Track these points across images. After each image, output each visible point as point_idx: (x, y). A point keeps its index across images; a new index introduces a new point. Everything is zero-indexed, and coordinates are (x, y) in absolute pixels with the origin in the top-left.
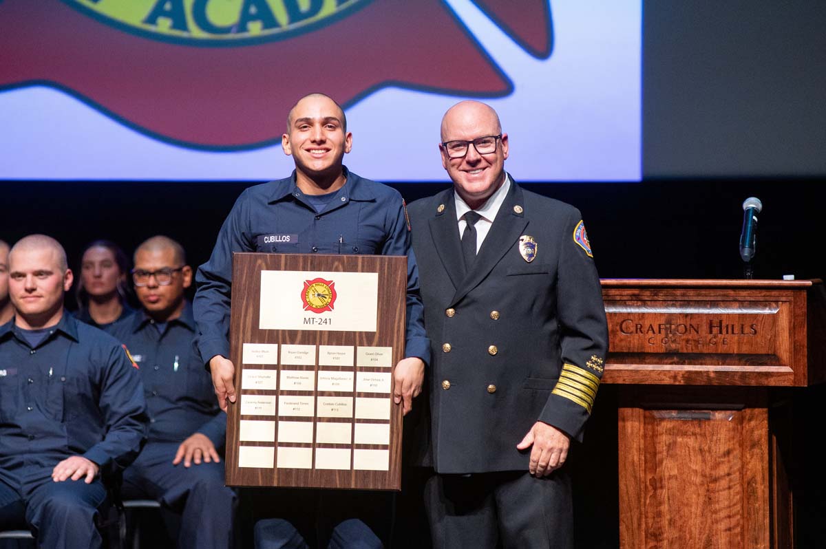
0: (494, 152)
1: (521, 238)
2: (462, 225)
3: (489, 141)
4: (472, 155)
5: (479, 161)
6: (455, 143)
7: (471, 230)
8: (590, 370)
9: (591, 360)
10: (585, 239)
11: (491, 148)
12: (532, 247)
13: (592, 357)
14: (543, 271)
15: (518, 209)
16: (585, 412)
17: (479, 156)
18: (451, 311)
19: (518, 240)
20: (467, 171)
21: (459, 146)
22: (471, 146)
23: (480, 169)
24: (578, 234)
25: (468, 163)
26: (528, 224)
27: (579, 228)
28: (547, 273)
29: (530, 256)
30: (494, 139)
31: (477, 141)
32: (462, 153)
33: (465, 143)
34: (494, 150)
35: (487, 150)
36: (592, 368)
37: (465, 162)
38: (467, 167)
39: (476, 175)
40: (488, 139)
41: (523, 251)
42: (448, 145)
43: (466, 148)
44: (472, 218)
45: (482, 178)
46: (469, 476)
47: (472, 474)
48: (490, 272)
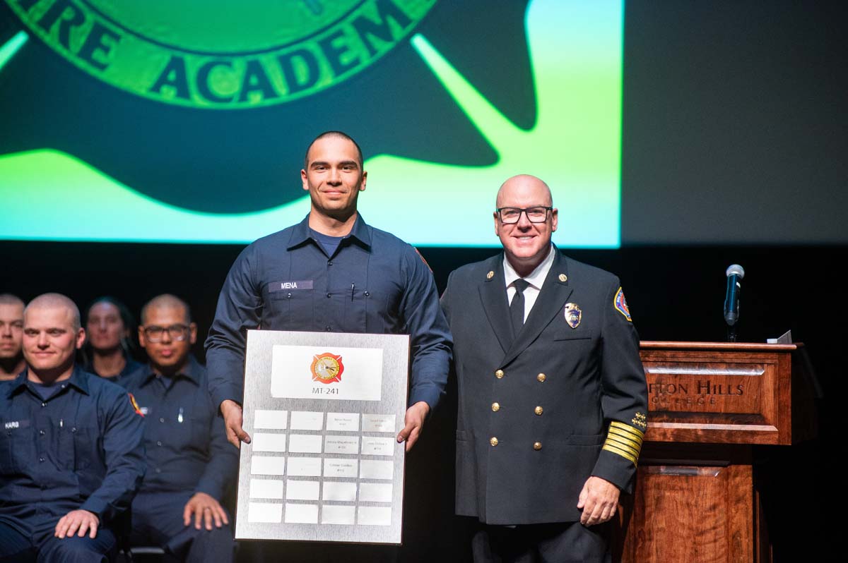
0: (544, 222)
1: (567, 305)
2: (511, 293)
3: (540, 212)
4: (524, 222)
5: (528, 228)
6: (509, 210)
7: (519, 298)
8: (636, 426)
9: (636, 417)
10: (625, 305)
11: (542, 218)
12: (577, 314)
13: (637, 415)
14: (586, 336)
15: (562, 278)
16: (632, 466)
17: (530, 224)
18: (500, 372)
19: (563, 308)
20: (517, 237)
21: (512, 212)
22: (524, 213)
23: (530, 236)
24: (618, 301)
25: (520, 229)
26: (572, 292)
27: (619, 295)
28: (590, 338)
29: (575, 322)
30: (545, 210)
31: (530, 210)
32: (514, 220)
33: (518, 211)
34: (544, 220)
35: (538, 219)
36: (637, 424)
37: (516, 228)
38: (519, 233)
39: (525, 241)
40: (540, 209)
41: (569, 317)
42: (502, 211)
43: (519, 214)
44: (521, 285)
45: (531, 245)
46: (514, 527)
47: (518, 526)
48: (538, 336)
